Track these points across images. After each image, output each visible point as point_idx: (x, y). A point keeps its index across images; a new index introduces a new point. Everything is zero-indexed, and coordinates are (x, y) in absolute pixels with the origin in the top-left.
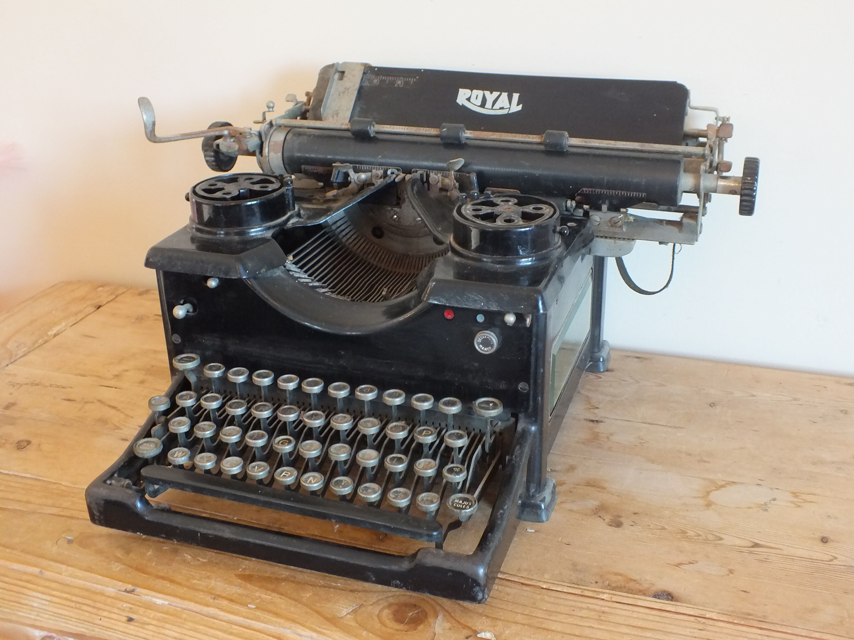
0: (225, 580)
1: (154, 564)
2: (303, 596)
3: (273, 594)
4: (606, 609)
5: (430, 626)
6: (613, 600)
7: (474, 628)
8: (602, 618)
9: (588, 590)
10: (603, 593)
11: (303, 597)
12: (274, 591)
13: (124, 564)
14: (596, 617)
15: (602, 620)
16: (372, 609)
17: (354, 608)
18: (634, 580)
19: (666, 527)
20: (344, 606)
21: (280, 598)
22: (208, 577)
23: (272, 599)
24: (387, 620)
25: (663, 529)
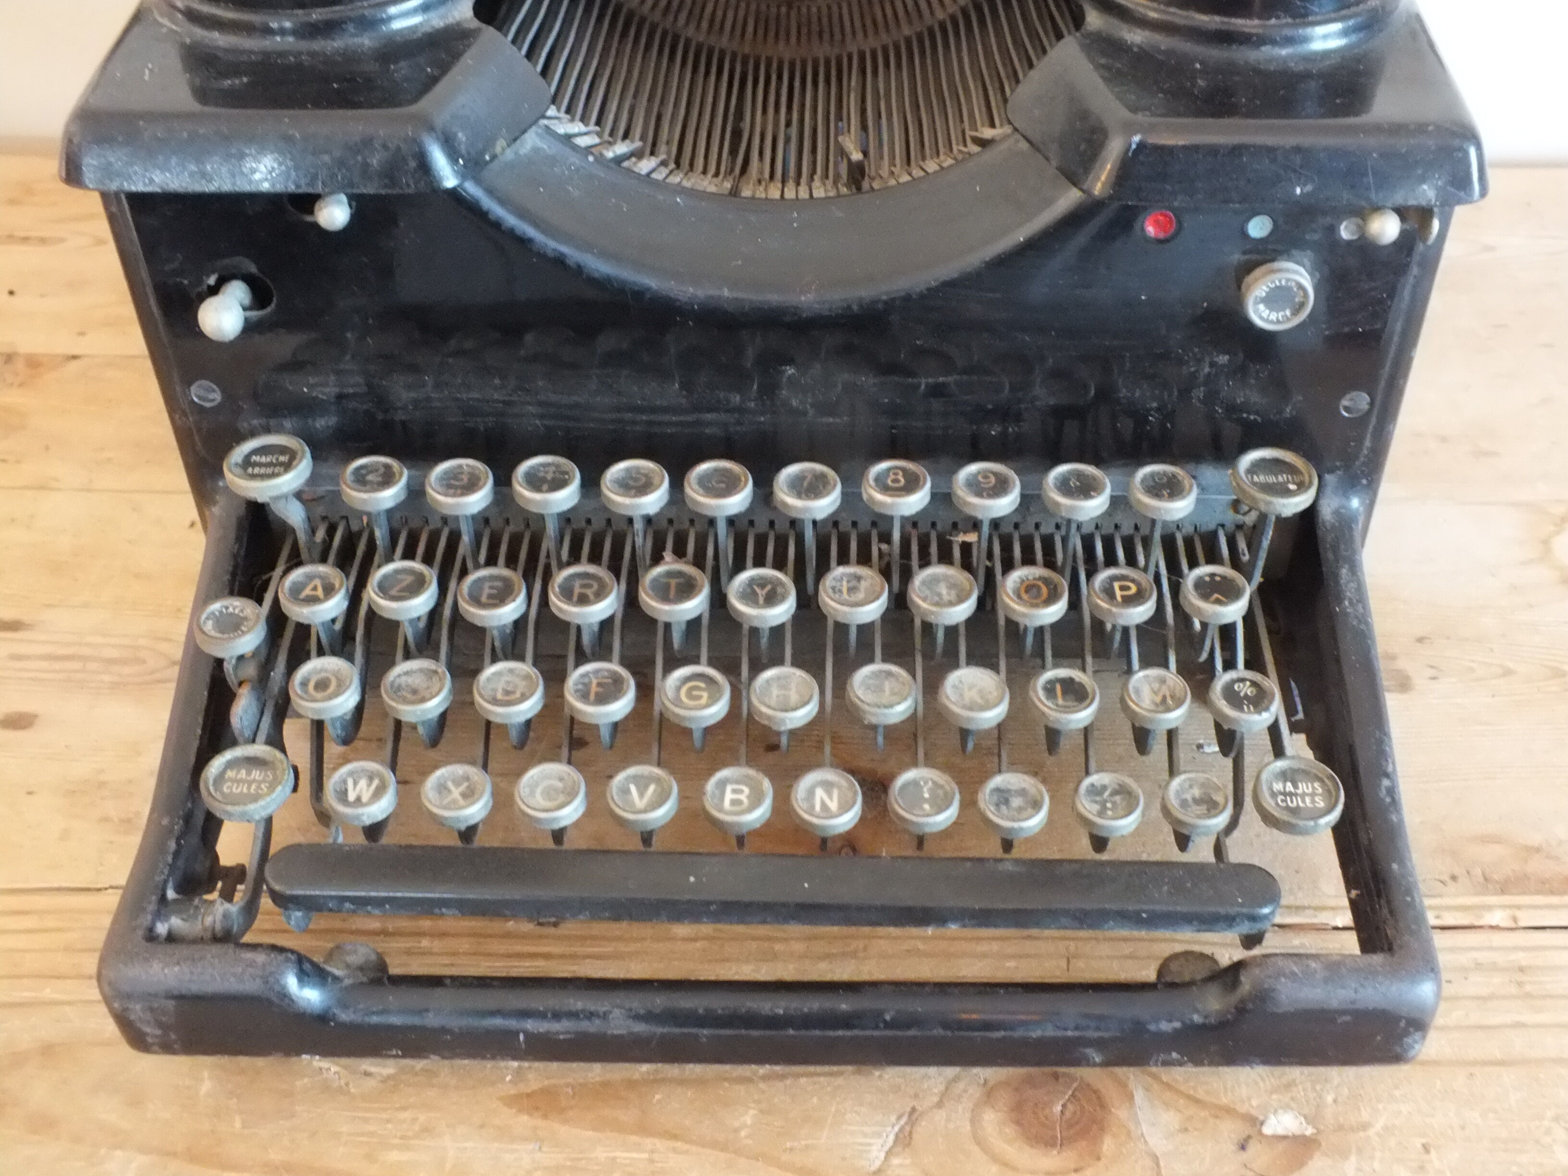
0: (482, 1126)
1: (238, 1125)
2: (737, 1124)
3: (649, 1142)
4: (1522, 958)
5: (1129, 1133)
6: (1523, 923)
7: (1243, 1109)
8: (1528, 988)
9: (1449, 908)
10: (1489, 908)
11: (737, 1131)
12: (644, 1129)
13: (143, 1149)
14: (1513, 990)
15: (1529, 996)
16: (948, 1120)
17: (896, 1129)
18: (1538, 850)
19: (1511, 665)
20: (867, 1129)
21: (675, 1150)
22: (427, 1130)
23: (652, 1161)
24: (1006, 1146)
25: (1508, 673)
